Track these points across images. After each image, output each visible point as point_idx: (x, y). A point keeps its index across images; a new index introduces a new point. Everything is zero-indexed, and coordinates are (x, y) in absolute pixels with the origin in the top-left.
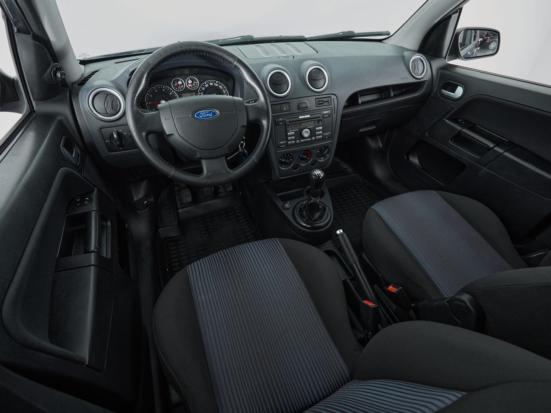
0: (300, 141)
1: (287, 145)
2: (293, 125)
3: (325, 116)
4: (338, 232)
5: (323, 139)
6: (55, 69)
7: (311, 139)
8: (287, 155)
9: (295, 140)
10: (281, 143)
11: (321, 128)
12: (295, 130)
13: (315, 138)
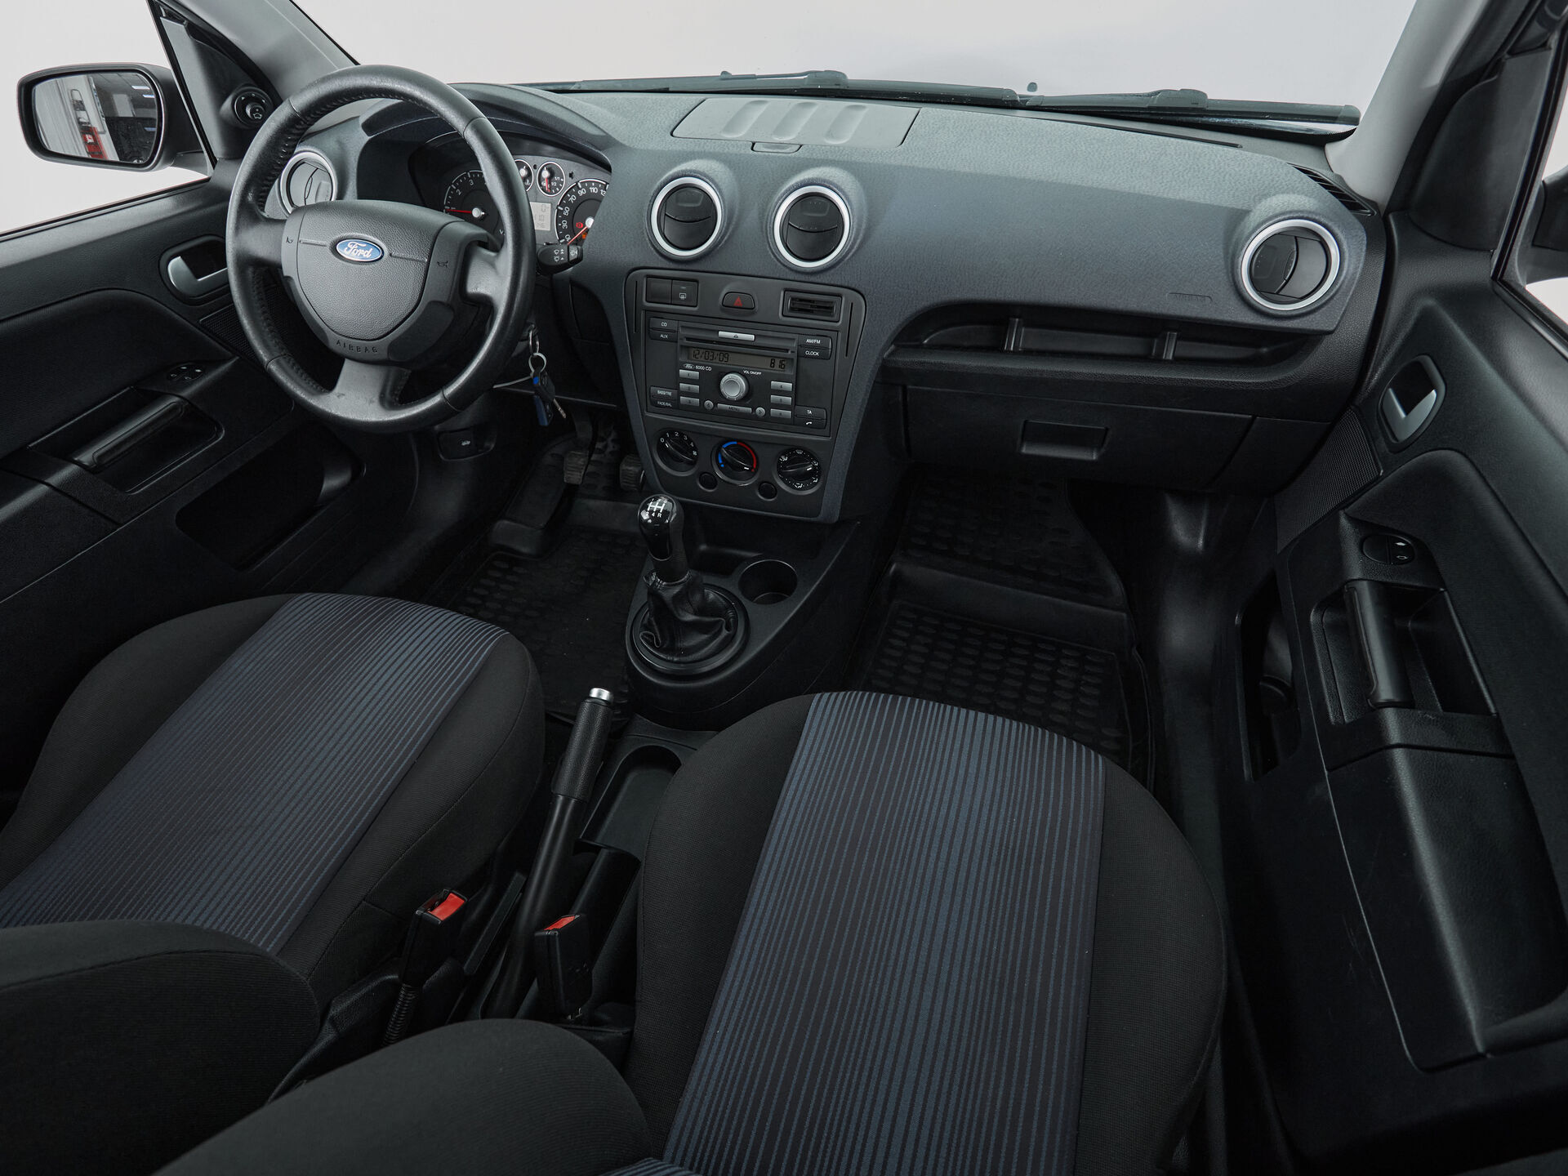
0: (715, 404)
1: (677, 406)
2: (701, 351)
3: (808, 353)
4: (595, 692)
5: (796, 422)
6: (243, 98)
7: (754, 410)
8: (681, 435)
9: (702, 396)
10: (659, 392)
11: (789, 386)
12: (702, 368)
13: (767, 411)
